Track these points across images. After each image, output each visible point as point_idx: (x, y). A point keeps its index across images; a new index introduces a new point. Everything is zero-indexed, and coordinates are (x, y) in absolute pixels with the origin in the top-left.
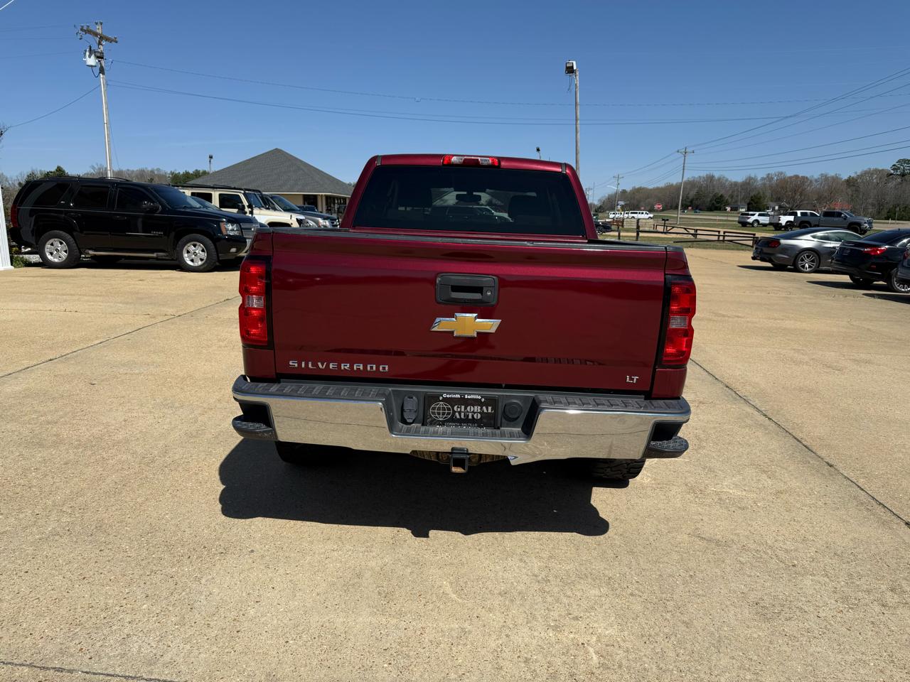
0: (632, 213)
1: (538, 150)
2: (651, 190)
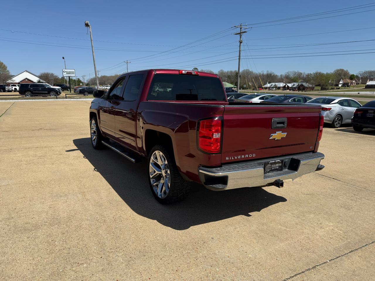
0: (106, 86)
1: (63, 58)
2: (109, 77)
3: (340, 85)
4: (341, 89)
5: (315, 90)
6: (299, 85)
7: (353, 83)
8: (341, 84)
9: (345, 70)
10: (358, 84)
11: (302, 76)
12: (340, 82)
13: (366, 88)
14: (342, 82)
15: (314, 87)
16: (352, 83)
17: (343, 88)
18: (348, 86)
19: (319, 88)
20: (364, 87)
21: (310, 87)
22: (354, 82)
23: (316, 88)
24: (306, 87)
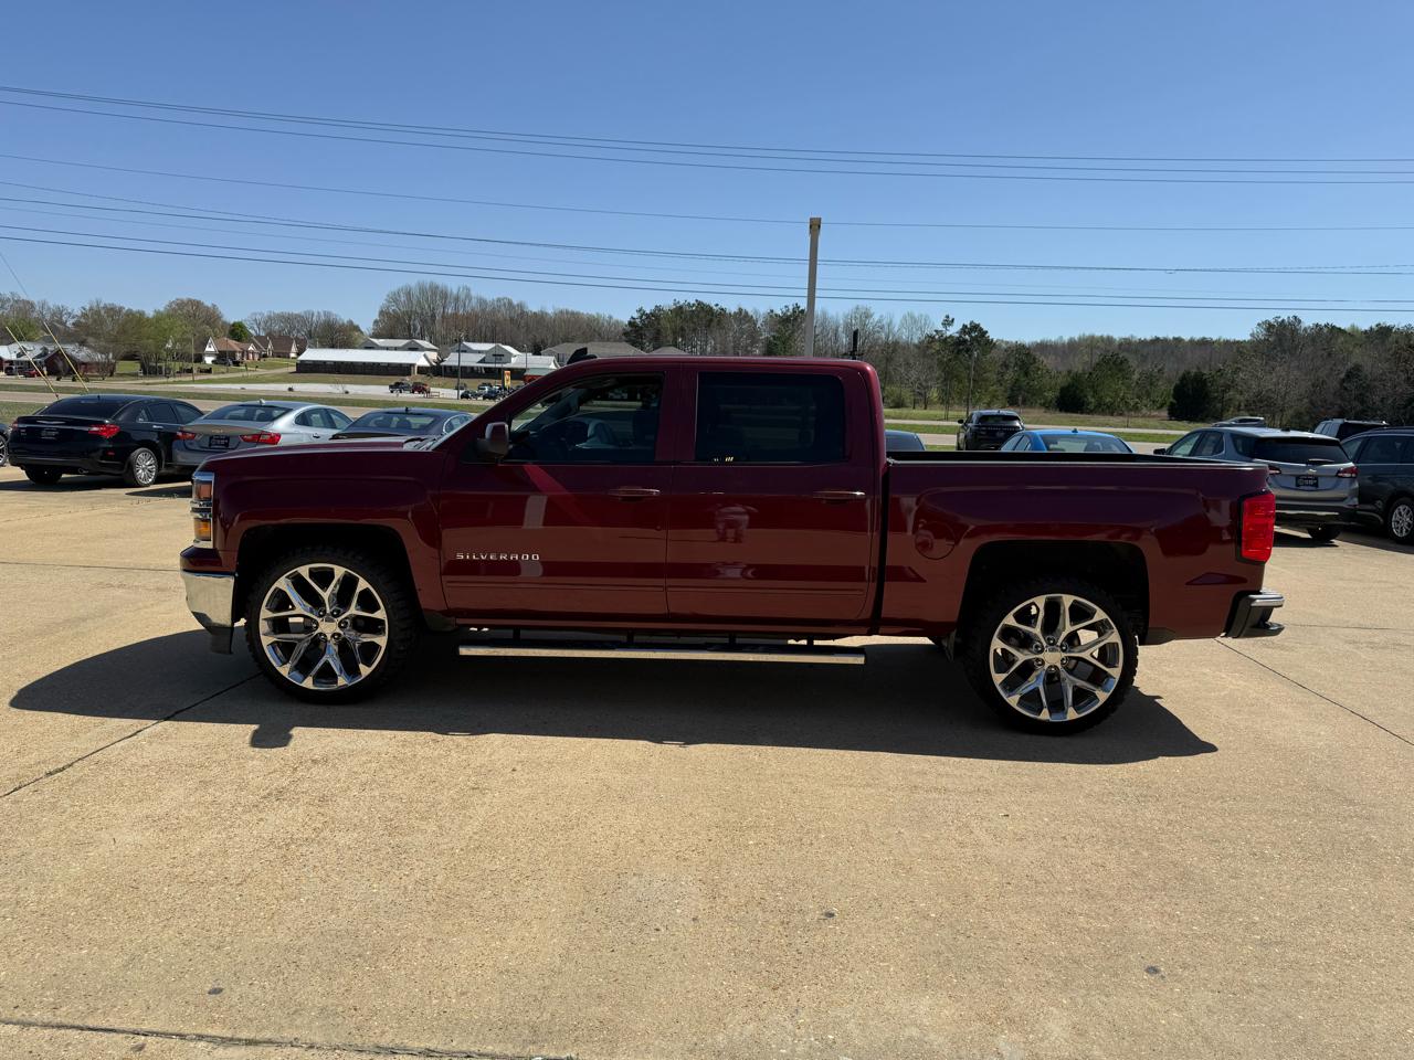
3: (209, 360)
4: (215, 373)
5: (122, 375)
6: (46, 354)
7: (248, 352)
8: (210, 354)
9: (208, 303)
10: (265, 356)
11: (35, 315)
12: (207, 349)
13: (298, 371)
14: (212, 349)
15: (114, 365)
16: (245, 353)
17: (223, 370)
18: (237, 364)
19: (135, 367)
20: (294, 369)
21: (98, 363)
22: (250, 348)
23: (123, 367)
24: (83, 364)
